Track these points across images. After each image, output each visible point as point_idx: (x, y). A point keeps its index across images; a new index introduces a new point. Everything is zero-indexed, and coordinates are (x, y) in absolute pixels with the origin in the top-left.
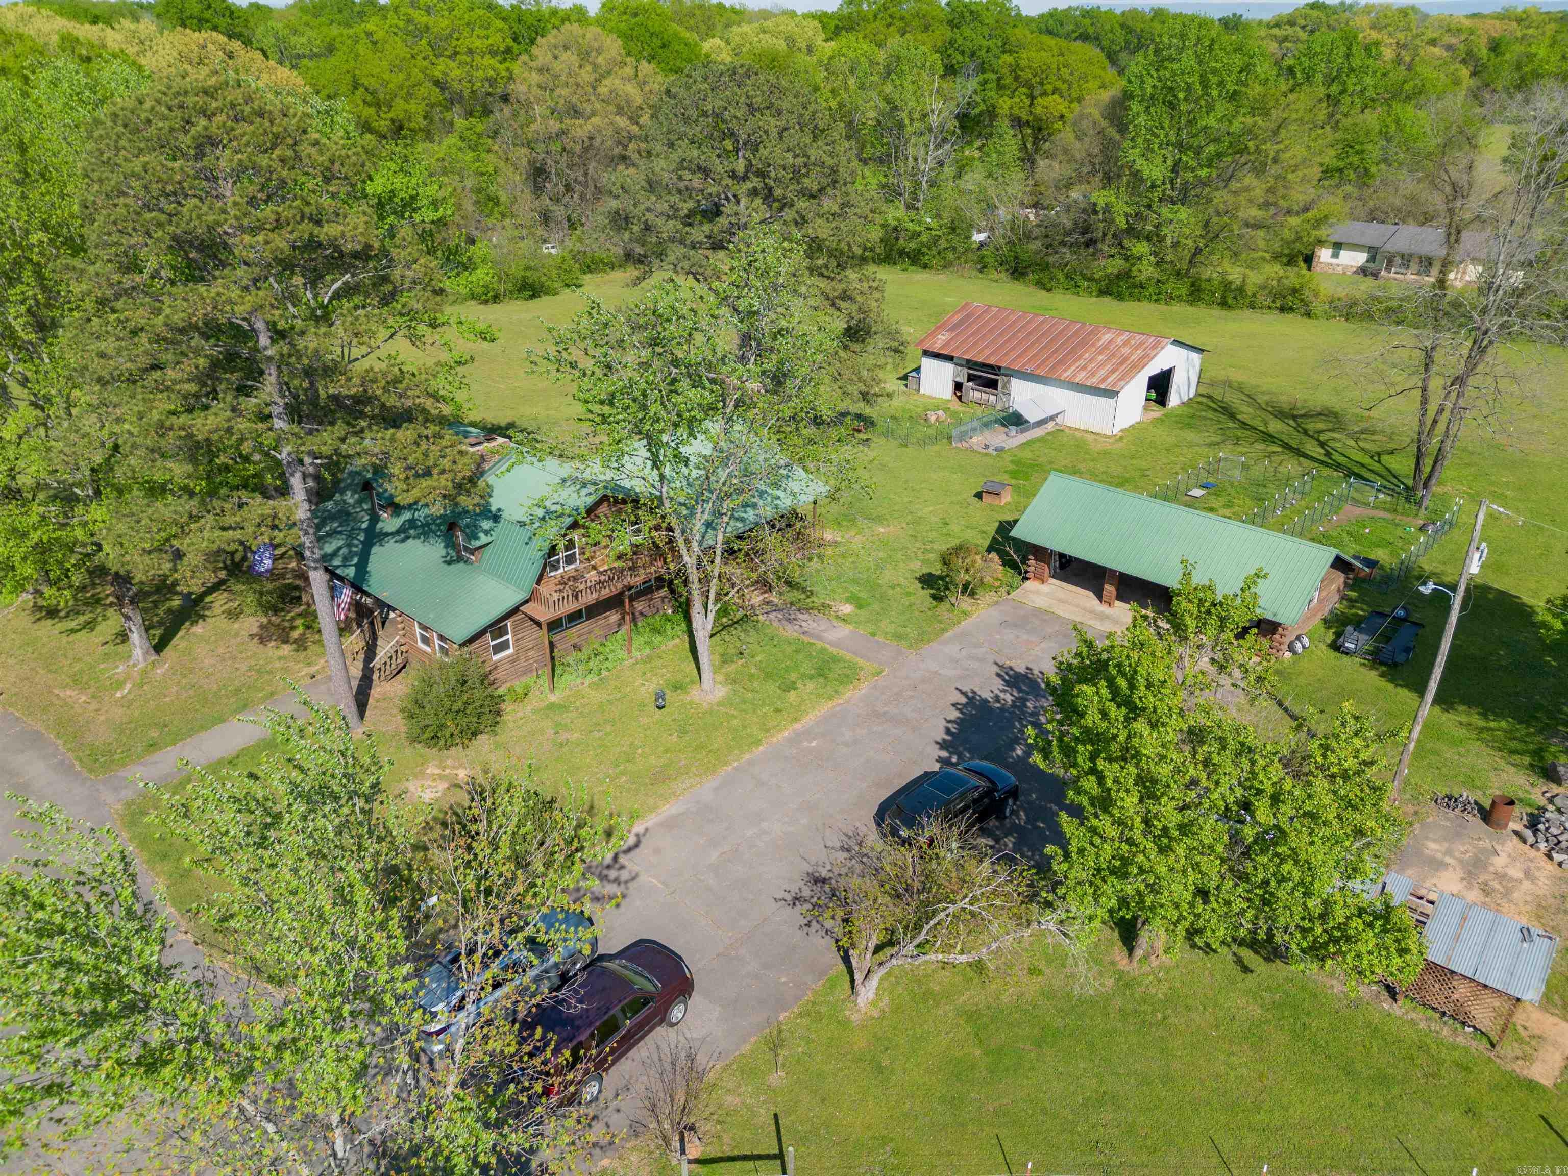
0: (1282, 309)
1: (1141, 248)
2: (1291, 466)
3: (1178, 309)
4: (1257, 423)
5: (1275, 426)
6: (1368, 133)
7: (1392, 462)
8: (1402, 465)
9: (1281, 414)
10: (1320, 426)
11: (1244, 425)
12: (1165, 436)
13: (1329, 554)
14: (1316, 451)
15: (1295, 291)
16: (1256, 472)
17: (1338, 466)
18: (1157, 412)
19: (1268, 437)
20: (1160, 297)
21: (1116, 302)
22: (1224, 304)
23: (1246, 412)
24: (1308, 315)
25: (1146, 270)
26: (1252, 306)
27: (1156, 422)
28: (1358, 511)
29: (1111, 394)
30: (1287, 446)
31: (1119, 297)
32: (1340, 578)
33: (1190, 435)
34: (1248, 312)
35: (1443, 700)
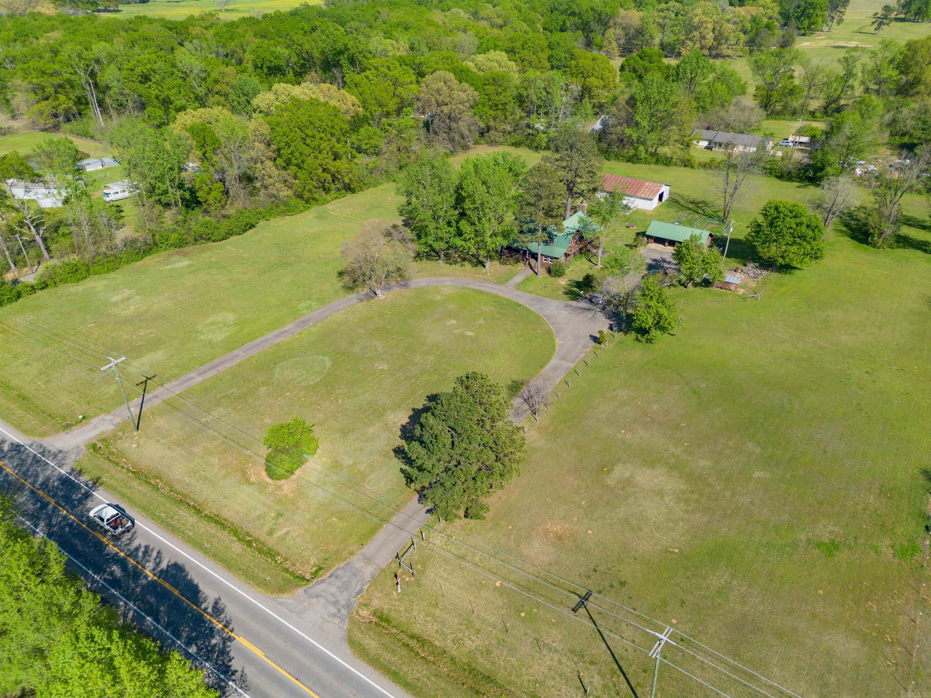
0: (685, 166)
1: (641, 148)
2: (697, 216)
3: (653, 166)
4: (686, 205)
5: (690, 206)
6: (706, 95)
7: (718, 213)
8: (721, 214)
9: (692, 203)
10: (701, 205)
11: (683, 206)
12: (665, 210)
13: (708, 233)
14: (702, 212)
15: (688, 160)
16: (689, 218)
17: (707, 215)
18: (660, 203)
19: (689, 209)
20: (647, 162)
21: (633, 165)
22: (666, 164)
23: (682, 202)
24: (692, 167)
25: (643, 155)
26: (675, 165)
27: (661, 206)
28: (713, 225)
29: (651, 200)
30: (694, 211)
31: (633, 162)
32: (710, 238)
33: (670, 209)
34: (674, 167)
35: (727, 256)
